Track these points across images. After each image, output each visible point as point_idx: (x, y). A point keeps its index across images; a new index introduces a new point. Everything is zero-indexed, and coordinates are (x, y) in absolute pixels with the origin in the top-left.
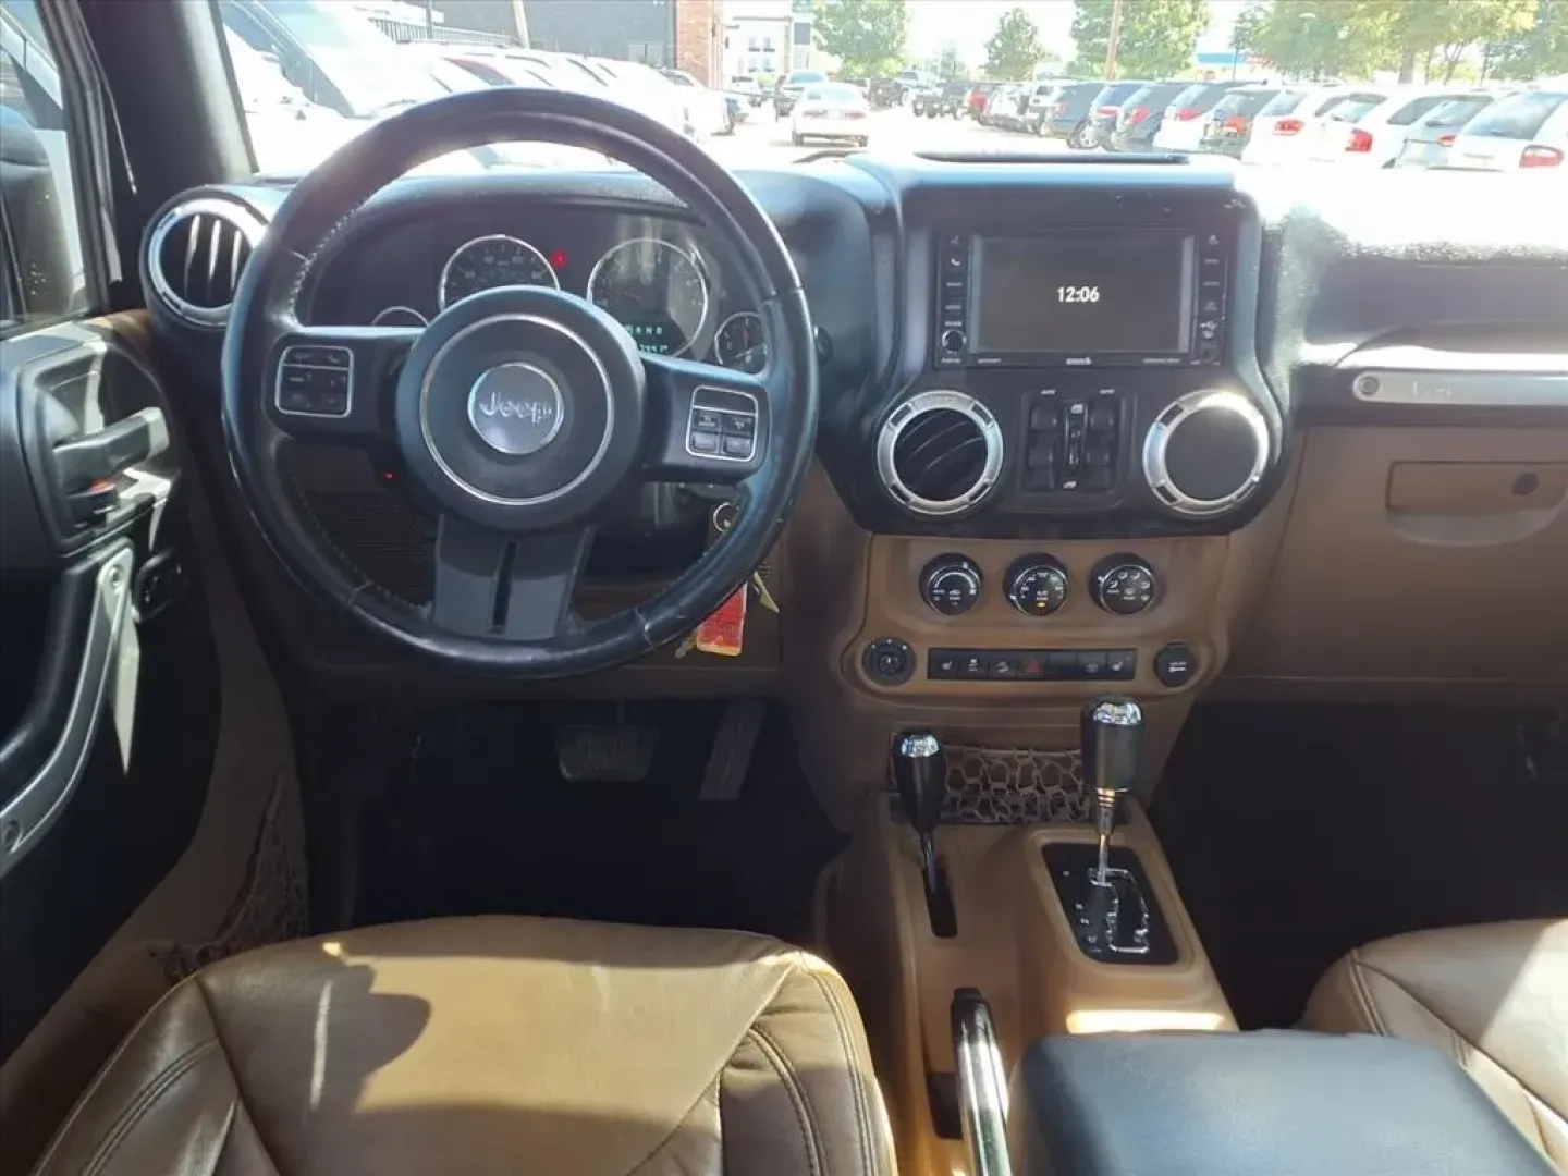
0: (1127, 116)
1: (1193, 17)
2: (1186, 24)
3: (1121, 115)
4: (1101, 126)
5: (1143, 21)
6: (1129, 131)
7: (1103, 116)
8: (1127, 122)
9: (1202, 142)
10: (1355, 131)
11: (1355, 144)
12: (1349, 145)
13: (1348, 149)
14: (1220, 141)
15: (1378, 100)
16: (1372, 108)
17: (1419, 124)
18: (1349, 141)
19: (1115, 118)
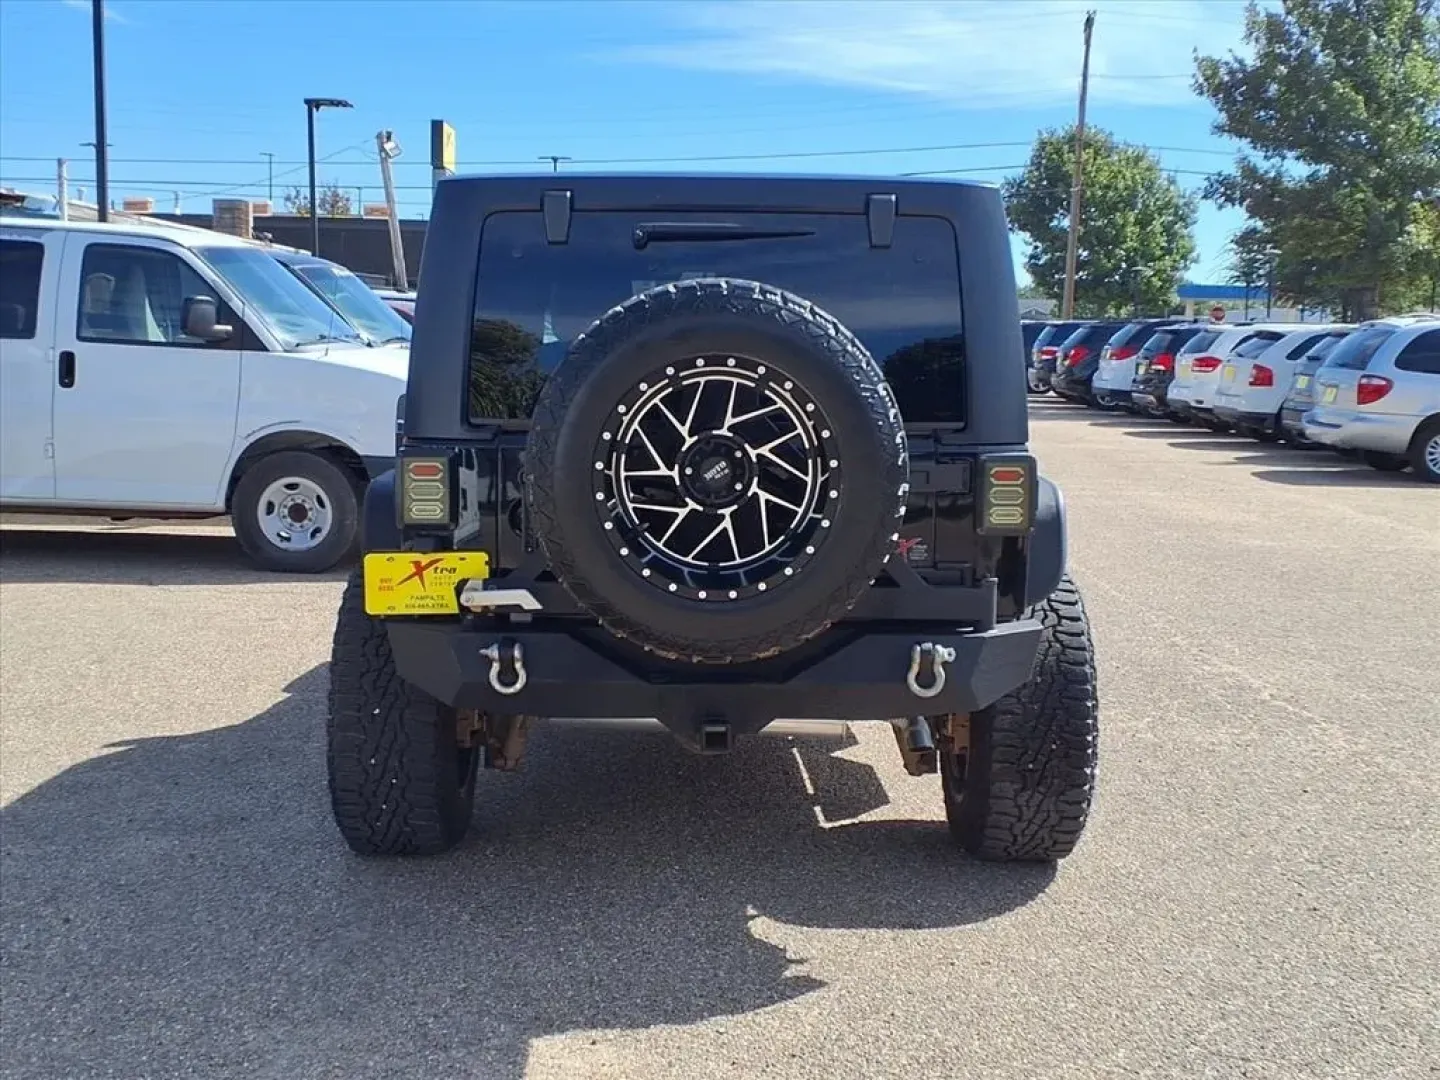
0: (1066, 357)
1: (1168, 251)
2: (1160, 258)
3: (1059, 355)
4: (1042, 368)
5: (1109, 256)
6: (1069, 370)
7: (1045, 357)
8: (1067, 363)
9: (1134, 381)
10: (1256, 367)
11: (1256, 379)
12: (1251, 380)
13: (1251, 384)
14: (1151, 380)
15: (1276, 337)
16: (1270, 345)
17: (1303, 359)
18: (1252, 376)
19: (1055, 360)
